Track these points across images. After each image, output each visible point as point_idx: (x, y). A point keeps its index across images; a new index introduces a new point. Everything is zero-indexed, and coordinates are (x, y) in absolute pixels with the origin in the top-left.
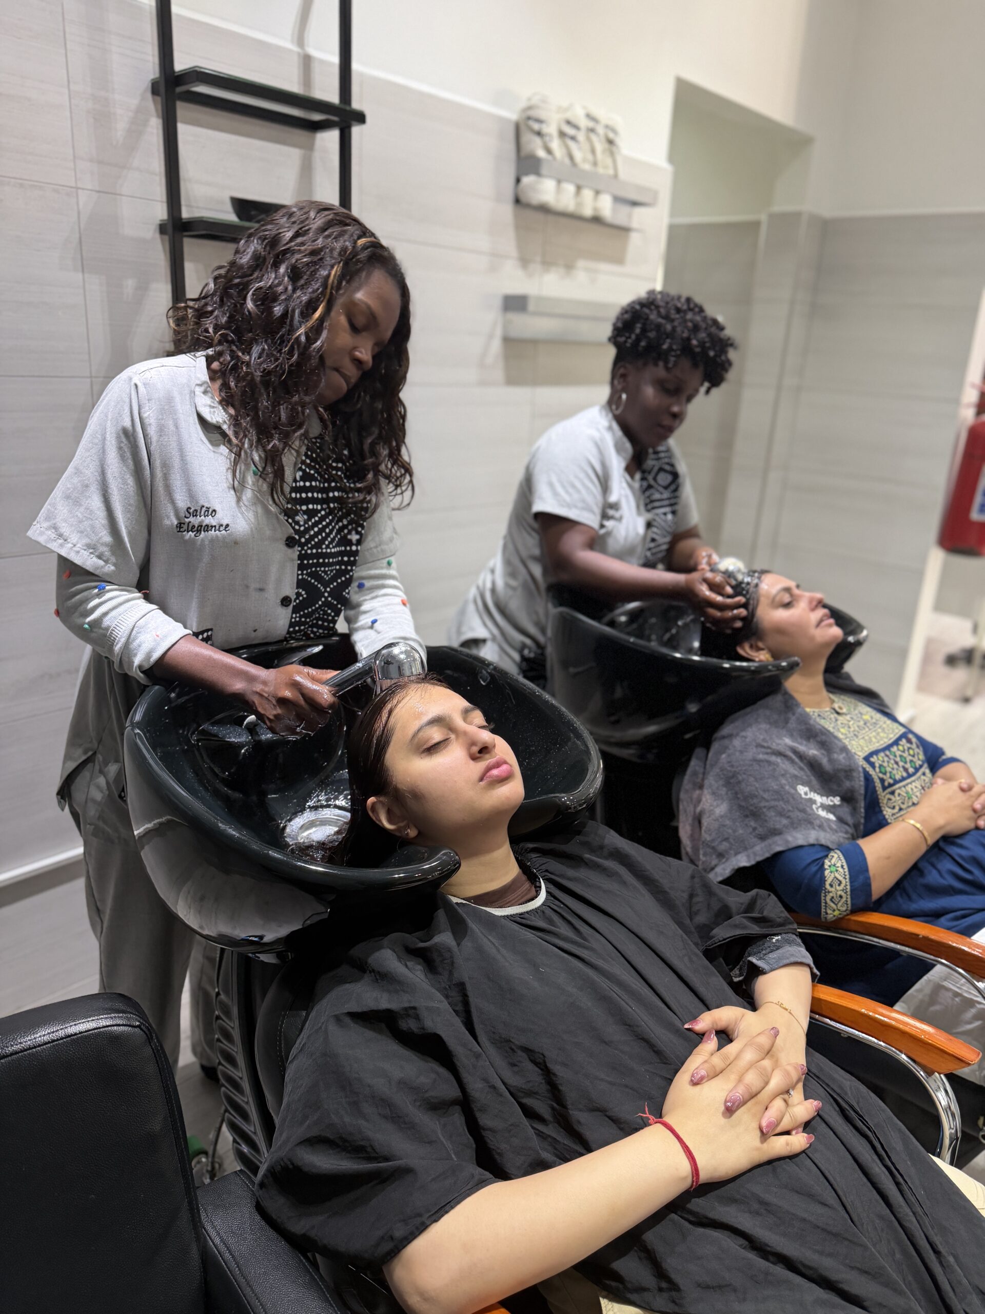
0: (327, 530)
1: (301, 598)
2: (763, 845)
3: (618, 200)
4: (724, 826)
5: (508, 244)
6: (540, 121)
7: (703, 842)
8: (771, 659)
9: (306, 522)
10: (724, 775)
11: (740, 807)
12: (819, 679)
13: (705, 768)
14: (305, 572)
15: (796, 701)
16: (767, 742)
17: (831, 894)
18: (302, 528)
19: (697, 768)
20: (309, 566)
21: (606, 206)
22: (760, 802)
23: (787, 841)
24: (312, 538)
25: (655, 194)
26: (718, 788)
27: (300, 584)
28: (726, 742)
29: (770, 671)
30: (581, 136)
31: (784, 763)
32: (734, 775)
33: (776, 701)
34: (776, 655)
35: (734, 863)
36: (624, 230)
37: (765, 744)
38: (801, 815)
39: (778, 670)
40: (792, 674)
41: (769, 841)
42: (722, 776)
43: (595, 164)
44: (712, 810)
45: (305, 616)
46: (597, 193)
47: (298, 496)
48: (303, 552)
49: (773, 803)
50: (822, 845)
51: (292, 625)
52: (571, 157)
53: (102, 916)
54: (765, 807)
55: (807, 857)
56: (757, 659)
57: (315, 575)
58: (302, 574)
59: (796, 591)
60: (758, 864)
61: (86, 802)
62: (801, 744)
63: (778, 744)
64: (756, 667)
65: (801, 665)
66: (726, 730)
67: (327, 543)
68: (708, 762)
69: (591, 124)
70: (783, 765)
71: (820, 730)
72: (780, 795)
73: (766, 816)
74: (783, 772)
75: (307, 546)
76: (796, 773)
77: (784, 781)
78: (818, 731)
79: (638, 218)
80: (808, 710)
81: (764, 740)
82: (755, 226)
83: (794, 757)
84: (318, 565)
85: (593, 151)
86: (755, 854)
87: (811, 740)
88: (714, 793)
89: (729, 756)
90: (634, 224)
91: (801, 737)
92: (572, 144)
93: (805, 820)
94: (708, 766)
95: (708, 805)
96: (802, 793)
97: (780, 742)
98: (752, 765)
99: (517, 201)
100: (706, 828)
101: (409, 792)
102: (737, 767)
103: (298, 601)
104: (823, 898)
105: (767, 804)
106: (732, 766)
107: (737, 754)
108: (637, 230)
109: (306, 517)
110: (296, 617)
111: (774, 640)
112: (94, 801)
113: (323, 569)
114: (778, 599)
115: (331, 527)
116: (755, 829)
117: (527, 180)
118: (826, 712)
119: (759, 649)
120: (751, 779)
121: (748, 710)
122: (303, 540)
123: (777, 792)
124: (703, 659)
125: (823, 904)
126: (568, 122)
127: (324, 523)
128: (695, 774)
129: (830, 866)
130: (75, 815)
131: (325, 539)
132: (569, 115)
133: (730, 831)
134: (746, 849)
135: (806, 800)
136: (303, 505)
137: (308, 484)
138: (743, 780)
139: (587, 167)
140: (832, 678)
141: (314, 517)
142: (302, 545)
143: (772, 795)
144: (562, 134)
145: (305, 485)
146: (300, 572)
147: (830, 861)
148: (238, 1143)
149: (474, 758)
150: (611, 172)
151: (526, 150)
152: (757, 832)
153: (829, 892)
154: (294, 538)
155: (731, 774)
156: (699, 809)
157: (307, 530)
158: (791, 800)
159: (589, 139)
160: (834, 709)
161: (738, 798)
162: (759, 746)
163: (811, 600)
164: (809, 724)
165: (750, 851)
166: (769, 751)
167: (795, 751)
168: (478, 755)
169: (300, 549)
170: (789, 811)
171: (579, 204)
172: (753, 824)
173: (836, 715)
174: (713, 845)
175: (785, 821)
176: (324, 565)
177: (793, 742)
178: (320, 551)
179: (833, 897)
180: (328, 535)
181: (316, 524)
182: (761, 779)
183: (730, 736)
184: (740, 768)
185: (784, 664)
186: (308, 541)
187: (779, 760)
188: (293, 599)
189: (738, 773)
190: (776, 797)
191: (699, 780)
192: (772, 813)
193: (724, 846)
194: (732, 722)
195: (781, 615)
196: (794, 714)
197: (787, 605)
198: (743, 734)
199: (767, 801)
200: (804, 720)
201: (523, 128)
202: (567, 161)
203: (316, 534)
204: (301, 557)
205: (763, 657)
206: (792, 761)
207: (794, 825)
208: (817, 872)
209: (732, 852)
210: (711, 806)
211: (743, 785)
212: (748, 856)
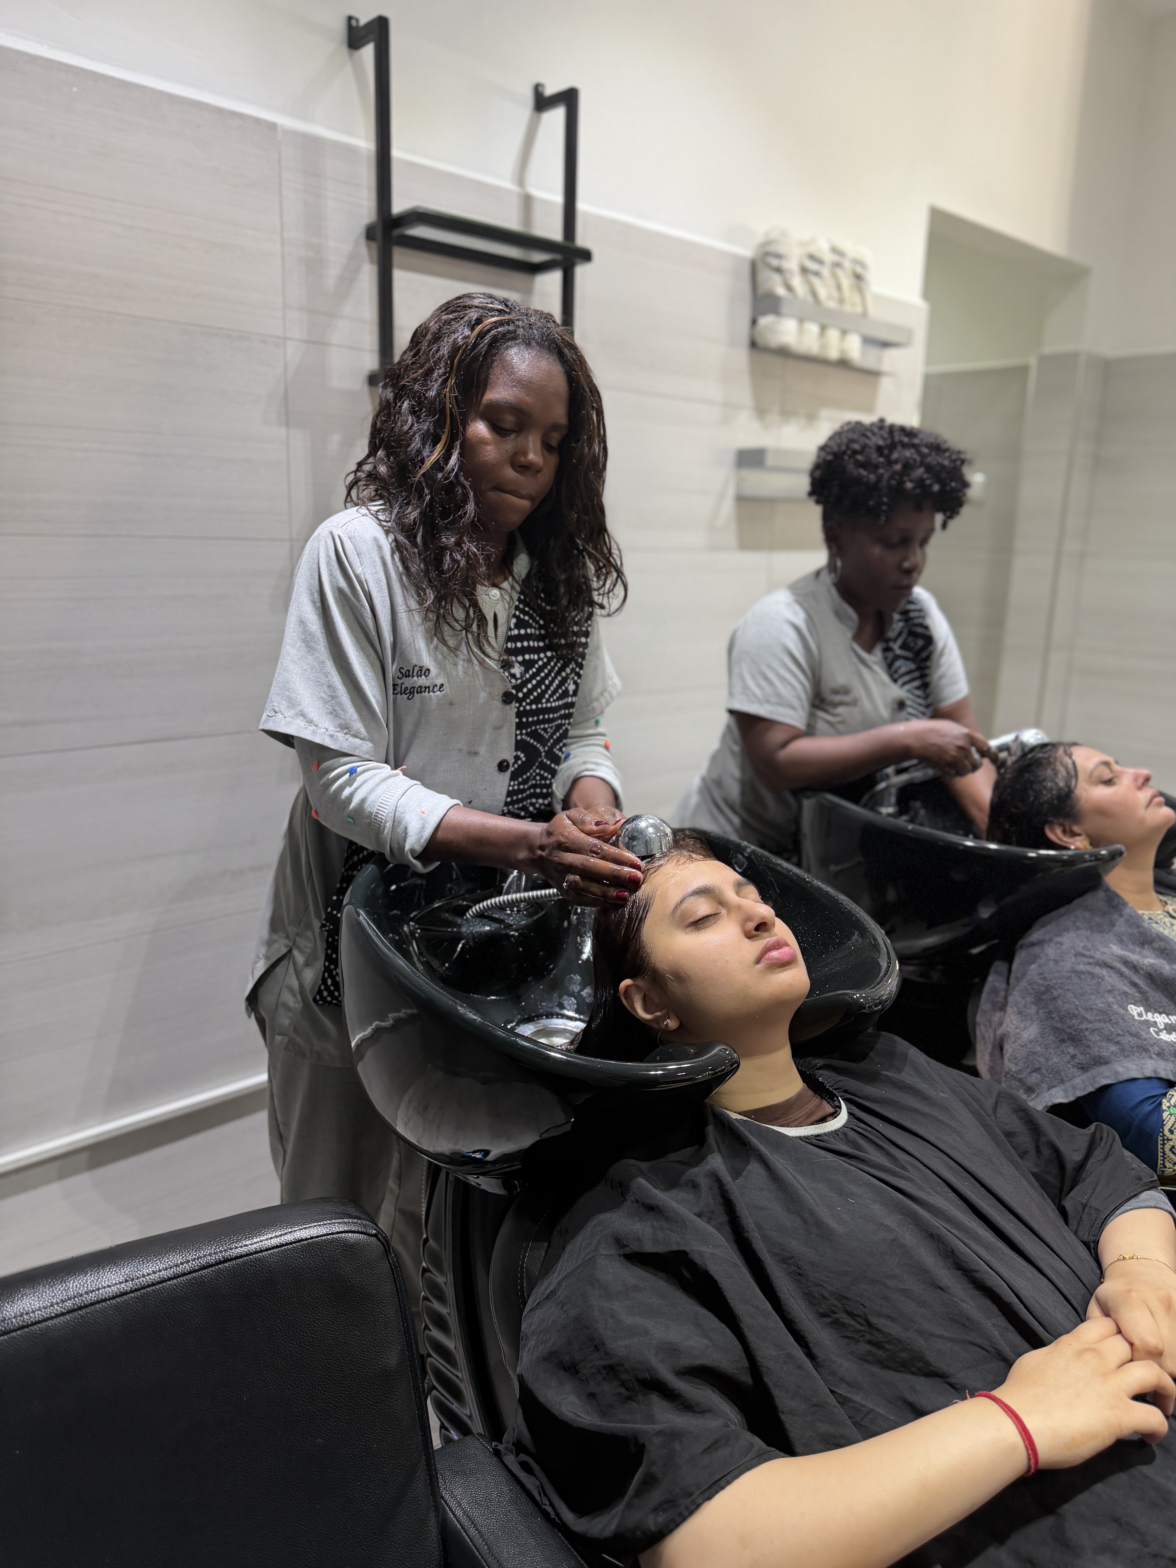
0: (547, 682)
1: (519, 762)
2: (1085, 1076)
3: (869, 341)
4: (1035, 1053)
5: (743, 393)
6: (779, 256)
7: (1007, 1073)
8: (1090, 848)
9: (522, 675)
10: (1033, 989)
11: (1055, 1030)
12: (1148, 876)
13: (1008, 982)
14: (524, 731)
15: (1123, 900)
16: (1089, 950)
17: (1171, 1143)
18: (519, 681)
19: (997, 984)
20: (528, 725)
21: (853, 347)
22: (1081, 1023)
23: (1117, 1073)
24: (530, 692)
25: (909, 333)
26: (1025, 1007)
27: (520, 745)
28: (1036, 950)
29: (1086, 861)
30: (826, 272)
31: (1110, 977)
32: (1048, 989)
33: (1096, 899)
34: (1095, 842)
35: (1047, 1098)
36: (873, 375)
37: (1087, 953)
38: (1133, 1041)
39: (1097, 859)
40: (1113, 867)
41: (1093, 1072)
42: (1031, 991)
43: (841, 301)
44: (1019, 1033)
45: (525, 782)
46: (844, 332)
47: (514, 645)
48: (522, 709)
49: (1097, 1025)
50: (1160, 1079)
51: (510, 794)
52: (814, 294)
53: (284, 1143)
54: (1087, 1029)
55: (1139, 1093)
56: (1072, 847)
57: (534, 735)
58: (521, 734)
59: (1116, 767)
60: (1079, 1099)
61: (276, 1008)
62: (1133, 952)
63: (1104, 953)
64: (1070, 856)
65: (1125, 855)
66: (1035, 935)
67: (547, 696)
68: (1013, 975)
69: (836, 258)
70: (1110, 979)
71: (1157, 935)
72: (1106, 1015)
73: (1088, 1040)
74: (1109, 988)
75: (525, 701)
76: (1126, 989)
77: (1111, 999)
78: (1154, 935)
79: (890, 360)
80: (1140, 912)
81: (1084, 947)
82: (1022, 371)
83: (1124, 969)
84: (539, 722)
85: (839, 287)
86: (1074, 1088)
87: (1146, 947)
88: (1020, 1013)
89: (1040, 966)
90: (886, 367)
91: (1134, 943)
92: (816, 281)
93: (1139, 1047)
94: (1012, 980)
95: (1013, 1027)
96: (1135, 1014)
97: (1105, 950)
98: (1070, 977)
99: (754, 344)
100: (1011, 1055)
101: (672, 974)
102: (1051, 980)
103: (516, 766)
104: (1160, 1146)
105: (1089, 1026)
106: (1045, 979)
107: (1051, 963)
108: (888, 374)
109: (523, 669)
110: (514, 785)
111: (1092, 824)
112: (286, 1007)
113: (542, 726)
114: (1096, 773)
115: (550, 678)
116: (1073, 1057)
117: (765, 321)
118: (1159, 915)
119: (1074, 834)
120: (1070, 995)
121: (1062, 910)
122: (520, 695)
123: (1101, 1012)
124: (1003, 848)
125: (1160, 1154)
126: (812, 257)
127: (542, 674)
128: (995, 991)
129: (1169, 1107)
130: (261, 1023)
131: (544, 692)
132: (812, 250)
133: (1042, 1060)
134: (1062, 1081)
135: (1140, 1022)
136: (519, 655)
137: (522, 632)
138: (1059, 995)
139: (832, 304)
140: (1162, 874)
141: (531, 669)
142: (520, 701)
143: (1096, 1015)
144: (804, 270)
145: (519, 633)
146: (518, 732)
147: (1169, 1102)
148: (447, 1429)
149: (749, 936)
150: (859, 309)
151: (762, 289)
152: (1076, 1060)
153: (1168, 1140)
154: (511, 693)
155: (1043, 989)
156: (999, 1032)
157: (524, 684)
158: (1121, 1021)
159: (834, 275)
160: (1168, 913)
161: (1053, 1019)
162: (1078, 954)
163: (1136, 778)
164: (1143, 927)
165: (1067, 1084)
166: (1091, 960)
167: (1126, 962)
168: (755, 933)
169: (517, 705)
170: (1118, 1035)
171: (824, 346)
172: (1071, 1050)
173: (1171, 919)
174: (1020, 1076)
175: (1113, 1048)
176: (544, 721)
177: (1122, 949)
178: (540, 706)
179: (1173, 1147)
180: (548, 687)
181: (533, 676)
182: (1082, 995)
183: (1041, 943)
184: (1054, 981)
185: (1104, 852)
186: (526, 696)
187: (1104, 972)
188: (511, 764)
189: (1052, 987)
190: (1101, 1017)
191: (1000, 999)
192: (1096, 1037)
193: (1034, 1078)
194: (1043, 926)
195: (1100, 793)
196: (1121, 915)
197: (1109, 782)
198: (1058, 939)
199: (1091, 1022)
200: (1135, 922)
201: (760, 265)
202: (810, 299)
203: (535, 688)
204: (519, 714)
205: (1078, 844)
206: (1121, 974)
207: (1125, 1053)
208: (1151, 1112)
209: (1044, 1085)
210: (1017, 1028)
211: (1060, 1002)
212: (1065, 1091)
